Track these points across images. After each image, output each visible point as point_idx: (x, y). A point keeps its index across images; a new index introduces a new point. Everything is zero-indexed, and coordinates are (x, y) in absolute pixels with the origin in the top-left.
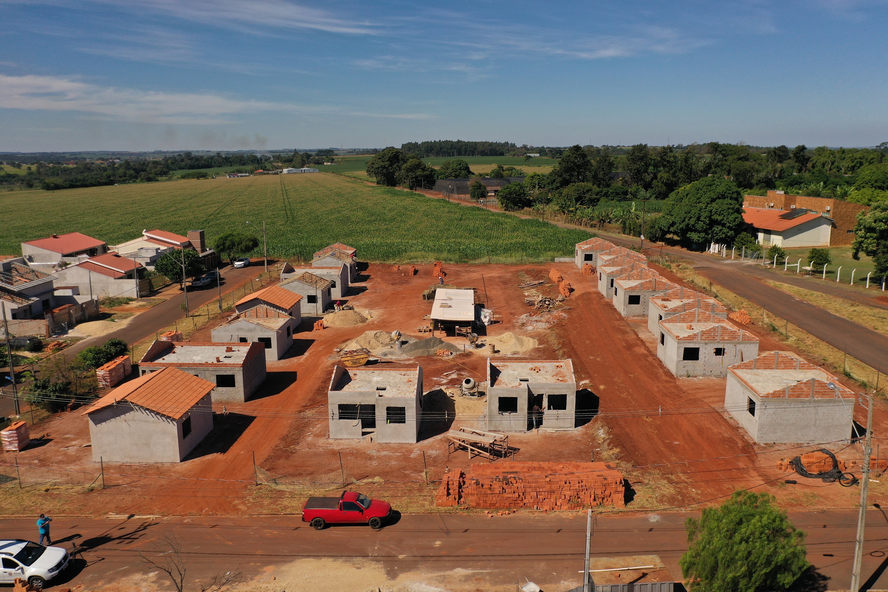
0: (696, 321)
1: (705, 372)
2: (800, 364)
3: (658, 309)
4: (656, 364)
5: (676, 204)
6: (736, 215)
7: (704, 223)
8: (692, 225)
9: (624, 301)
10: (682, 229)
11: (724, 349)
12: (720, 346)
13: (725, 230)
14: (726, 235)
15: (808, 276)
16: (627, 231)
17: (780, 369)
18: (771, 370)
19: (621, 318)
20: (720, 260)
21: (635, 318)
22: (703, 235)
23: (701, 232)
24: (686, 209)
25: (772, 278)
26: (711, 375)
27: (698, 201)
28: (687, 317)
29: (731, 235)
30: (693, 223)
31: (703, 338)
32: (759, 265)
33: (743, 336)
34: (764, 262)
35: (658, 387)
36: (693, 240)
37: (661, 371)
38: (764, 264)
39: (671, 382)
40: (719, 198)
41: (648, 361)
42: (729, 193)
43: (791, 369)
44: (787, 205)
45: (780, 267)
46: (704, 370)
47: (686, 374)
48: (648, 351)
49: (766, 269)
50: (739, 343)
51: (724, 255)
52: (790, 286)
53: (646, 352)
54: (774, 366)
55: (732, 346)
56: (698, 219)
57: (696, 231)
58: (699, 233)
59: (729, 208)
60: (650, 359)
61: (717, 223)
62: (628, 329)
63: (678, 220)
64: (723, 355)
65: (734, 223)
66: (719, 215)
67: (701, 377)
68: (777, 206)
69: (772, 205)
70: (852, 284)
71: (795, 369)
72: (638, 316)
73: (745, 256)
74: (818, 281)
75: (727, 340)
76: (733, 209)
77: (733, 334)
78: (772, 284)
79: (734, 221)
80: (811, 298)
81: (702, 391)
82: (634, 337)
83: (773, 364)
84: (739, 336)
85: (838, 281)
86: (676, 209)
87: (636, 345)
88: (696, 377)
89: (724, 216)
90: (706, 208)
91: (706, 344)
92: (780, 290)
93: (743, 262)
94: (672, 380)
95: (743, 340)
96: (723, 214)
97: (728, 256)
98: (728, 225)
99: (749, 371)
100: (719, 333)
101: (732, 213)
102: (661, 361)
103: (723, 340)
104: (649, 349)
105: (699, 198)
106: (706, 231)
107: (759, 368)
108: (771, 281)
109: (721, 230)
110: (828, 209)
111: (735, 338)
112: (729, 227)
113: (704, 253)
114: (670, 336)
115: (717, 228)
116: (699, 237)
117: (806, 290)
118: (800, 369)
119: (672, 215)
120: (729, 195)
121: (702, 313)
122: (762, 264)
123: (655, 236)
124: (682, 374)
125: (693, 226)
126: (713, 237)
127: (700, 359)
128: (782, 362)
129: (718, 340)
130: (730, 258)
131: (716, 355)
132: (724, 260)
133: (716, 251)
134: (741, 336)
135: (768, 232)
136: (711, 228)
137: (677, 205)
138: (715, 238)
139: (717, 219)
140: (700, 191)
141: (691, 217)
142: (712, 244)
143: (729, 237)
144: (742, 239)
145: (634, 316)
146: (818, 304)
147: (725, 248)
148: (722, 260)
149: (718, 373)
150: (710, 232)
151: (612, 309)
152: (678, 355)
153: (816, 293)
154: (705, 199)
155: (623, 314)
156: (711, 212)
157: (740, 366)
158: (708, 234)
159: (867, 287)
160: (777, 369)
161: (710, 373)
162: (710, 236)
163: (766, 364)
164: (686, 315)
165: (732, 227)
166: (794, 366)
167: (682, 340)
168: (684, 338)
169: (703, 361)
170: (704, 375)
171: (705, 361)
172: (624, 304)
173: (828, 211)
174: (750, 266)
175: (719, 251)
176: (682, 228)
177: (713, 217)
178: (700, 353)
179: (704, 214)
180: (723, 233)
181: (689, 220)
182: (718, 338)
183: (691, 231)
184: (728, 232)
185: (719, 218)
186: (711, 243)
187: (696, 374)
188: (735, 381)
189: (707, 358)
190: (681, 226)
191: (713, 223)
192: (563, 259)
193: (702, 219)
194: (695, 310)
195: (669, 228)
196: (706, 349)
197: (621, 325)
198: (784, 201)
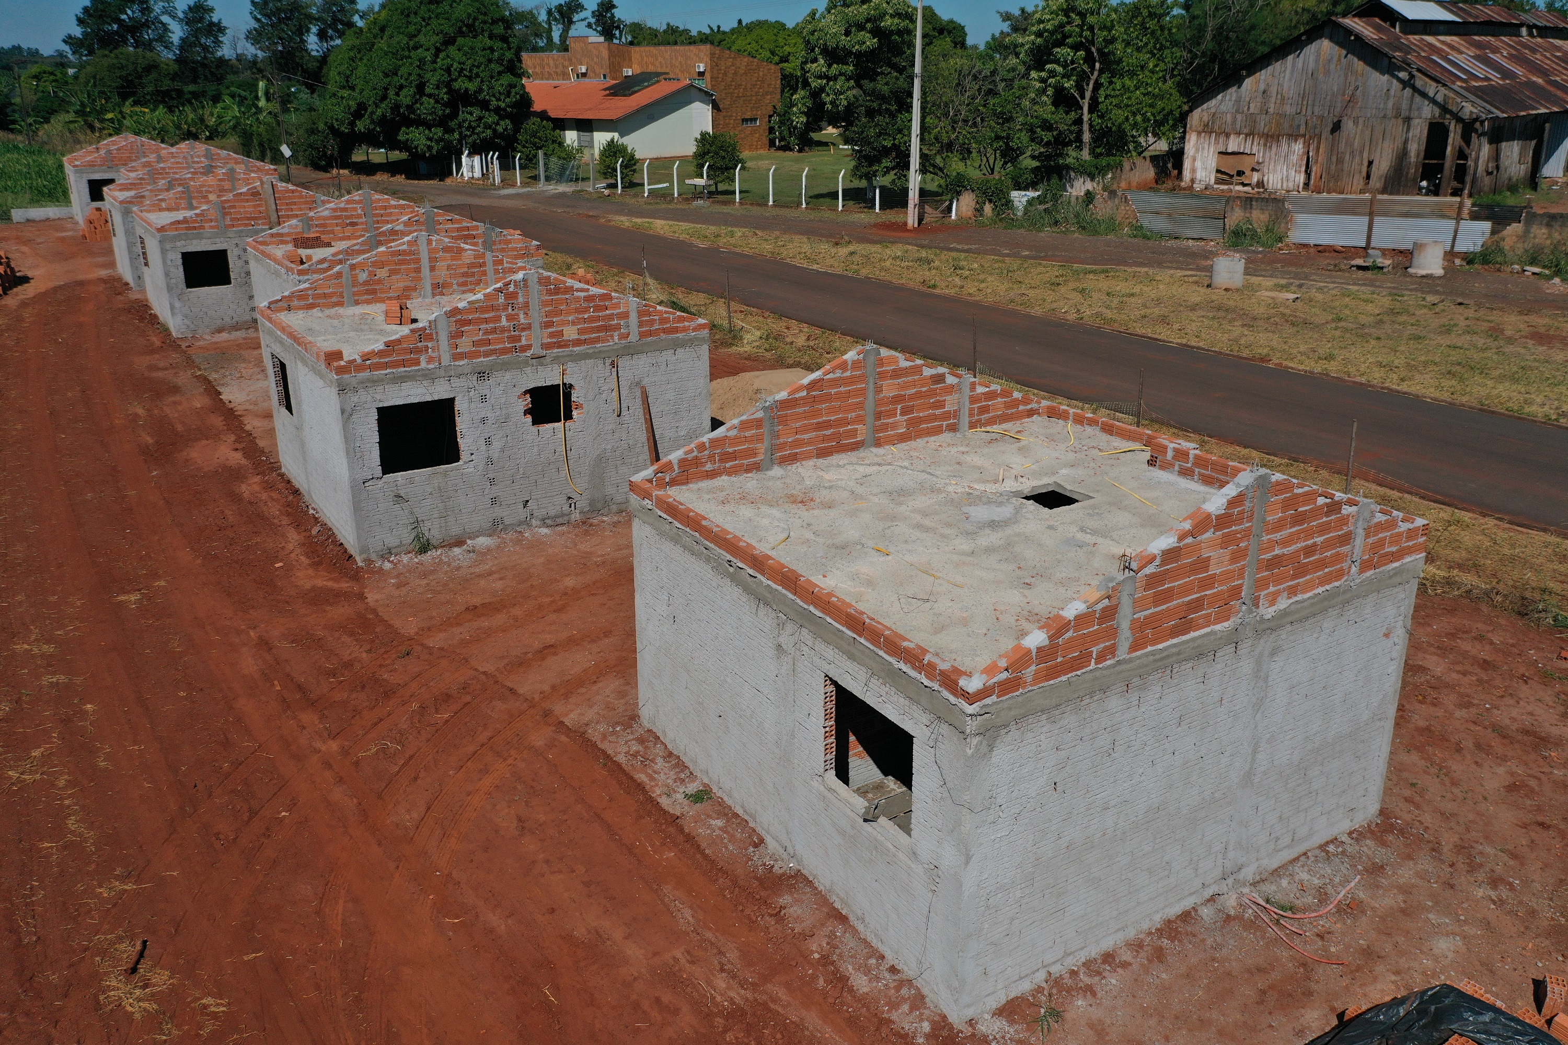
0: (429, 288)
1: (498, 512)
2: (973, 400)
3: (277, 274)
4: (274, 510)
5: (359, 56)
6: (507, 79)
7: (437, 102)
8: (407, 106)
9: (167, 274)
10: (383, 120)
11: (568, 388)
12: (549, 376)
13: (491, 118)
14: (495, 131)
15: (700, 202)
16: (256, 151)
17: (892, 441)
18: (851, 456)
19: (169, 343)
20: (490, 189)
21: (224, 336)
22: (438, 132)
23: (434, 126)
24: (386, 64)
25: (621, 212)
26: (526, 522)
27: (411, 43)
28: (382, 273)
29: (505, 130)
30: (408, 101)
31: (465, 345)
32: (583, 191)
33: (640, 314)
34: (594, 185)
35: (264, 644)
36: (416, 148)
37: (293, 537)
38: (594, 189)
39: (338, 596)
40: (460, 33)
41: (236, 498)
42: (485, 22)
43: (937, 431)
44: (615, 68)
45: (632, 191)
46: (494, 501)
47: (407, 537)
48: (246, 455)
49: (602, 197)
50: (631, 351)
51: (498, 180)
52: (671, 223)
53: (236, 458)
54: (862, 432)
55: (599, 369)
56: (421, 88)
57: (420, 123)
58: (429, 127)
59: (490, 61)
60: (250, 487)
61: (466, 99)
62: (183, 378)
63: (369, 96)
64: (568, 417)
65: (508, 100)
66: (470, 79)
67: (483, 542)
68: (594, 72)
69: (584, 70)
70: (804, 206)
71: (953, 428)
72: (236, 327)
73: (548, 179)
74: (725, 209)
75: (578, 343)
76: (500, 61)
77: (597, 308)
78: (627, 224)
79: (508, 95)
80: (732, 241)
81: (500, 619)
82: (199, 401)
83: (860, 420)
84: (625, 315)
85: (771, 203)
86: (361, 70)
87: (204, 433)
88: (460, 543)
89: (482, 81)
90: (434, 62)
91: (482, 375)
92: (651, 232)
93: (545, 188)
94: (344, 585)
95: (642, 335)
96: (477, 75)
97: (507, 182)
98: (494, 103)
99: (750, 482)
100: (537, 315)
101: (500, 73)
102: (296, 492)
103: (559, 345)
104: (253, 442)
105: (415, 36)
106: (442, 123)
107: (793, 459)
108: (623, 218)
109: (480, 119)
110: (702, 70)
111: (606, 328)
112: (497, 110)
113: (448, 181)
114: (305, 363)
115: (470, 114)
116: (430, 139)
117: (713, 228)
118: (972, 426)
119: (352, 88)
120: (485, 27)
121: (446, 249)
122: (591, 189)
123: (325, 154)
124: (392, 541)
125: (410, 108)
126: (462, 137)
127: (464, 456)
128: (897, 399)
129: (536, 350)
130: (513, 185)
131: (535, 423)
132: (499, 188)
133: (477, 174)
134: (633, 318)
135: (585, 126)
136: (454, 115)
137: (361, 59)
138: (470, 140)
139: (467, 90)
140: (412, 18)
141: (401, 87)
142: (464, 158)
143: (501, 136)
144: (534, 135)
145: (220, 330)
146: (757, 251)
147: (496, 162)
148: (495, 190)
149: (557, 505)
150: (453, 124)
151: (142, 319)
152: (353, 452)
153: (739, 232)
154: (429, 39)
155: (175, 324)
156: (448, 70)
157: (696, 462)
158: (451, 131)
159: (840, 208)
160: (878, 443)
161: (522, 514)
162: (456, 135)
163: (827, 425)
164: (379, 264)
165: (504, 110)
166: (946, 416)
167: (359, 368)
168: (366, 357)
169: (479, 459)
170: (496, 527)
171: (490, 461)
172: (170, 289)
173: (701, 74)
174: (563, 195)
175: (483, 174)
176: (384, 116)
177: (456, 85)
178: (462, 424)
179: (433, 78)
180: (485, 128)
181: (397, 94)
182: (536, 338)
183: (409, 123)
184: (497, 124)
185: (472, 87)
186: (462, 153)
187: (455, 530)
188: (703, 570)
189: (497, 444)
190: (379, 112)
191: (459, 99)
192: (37, 213)
193: (428, 90)
194: (414, 242)
195: (352, 124)
196: (483, 398)
197: (161, 364)
198: (607, 57)
